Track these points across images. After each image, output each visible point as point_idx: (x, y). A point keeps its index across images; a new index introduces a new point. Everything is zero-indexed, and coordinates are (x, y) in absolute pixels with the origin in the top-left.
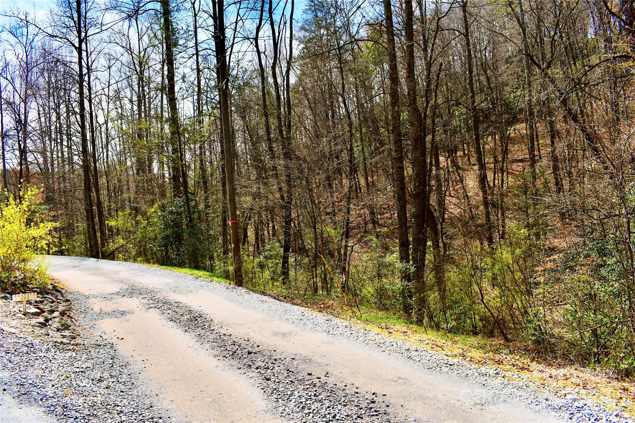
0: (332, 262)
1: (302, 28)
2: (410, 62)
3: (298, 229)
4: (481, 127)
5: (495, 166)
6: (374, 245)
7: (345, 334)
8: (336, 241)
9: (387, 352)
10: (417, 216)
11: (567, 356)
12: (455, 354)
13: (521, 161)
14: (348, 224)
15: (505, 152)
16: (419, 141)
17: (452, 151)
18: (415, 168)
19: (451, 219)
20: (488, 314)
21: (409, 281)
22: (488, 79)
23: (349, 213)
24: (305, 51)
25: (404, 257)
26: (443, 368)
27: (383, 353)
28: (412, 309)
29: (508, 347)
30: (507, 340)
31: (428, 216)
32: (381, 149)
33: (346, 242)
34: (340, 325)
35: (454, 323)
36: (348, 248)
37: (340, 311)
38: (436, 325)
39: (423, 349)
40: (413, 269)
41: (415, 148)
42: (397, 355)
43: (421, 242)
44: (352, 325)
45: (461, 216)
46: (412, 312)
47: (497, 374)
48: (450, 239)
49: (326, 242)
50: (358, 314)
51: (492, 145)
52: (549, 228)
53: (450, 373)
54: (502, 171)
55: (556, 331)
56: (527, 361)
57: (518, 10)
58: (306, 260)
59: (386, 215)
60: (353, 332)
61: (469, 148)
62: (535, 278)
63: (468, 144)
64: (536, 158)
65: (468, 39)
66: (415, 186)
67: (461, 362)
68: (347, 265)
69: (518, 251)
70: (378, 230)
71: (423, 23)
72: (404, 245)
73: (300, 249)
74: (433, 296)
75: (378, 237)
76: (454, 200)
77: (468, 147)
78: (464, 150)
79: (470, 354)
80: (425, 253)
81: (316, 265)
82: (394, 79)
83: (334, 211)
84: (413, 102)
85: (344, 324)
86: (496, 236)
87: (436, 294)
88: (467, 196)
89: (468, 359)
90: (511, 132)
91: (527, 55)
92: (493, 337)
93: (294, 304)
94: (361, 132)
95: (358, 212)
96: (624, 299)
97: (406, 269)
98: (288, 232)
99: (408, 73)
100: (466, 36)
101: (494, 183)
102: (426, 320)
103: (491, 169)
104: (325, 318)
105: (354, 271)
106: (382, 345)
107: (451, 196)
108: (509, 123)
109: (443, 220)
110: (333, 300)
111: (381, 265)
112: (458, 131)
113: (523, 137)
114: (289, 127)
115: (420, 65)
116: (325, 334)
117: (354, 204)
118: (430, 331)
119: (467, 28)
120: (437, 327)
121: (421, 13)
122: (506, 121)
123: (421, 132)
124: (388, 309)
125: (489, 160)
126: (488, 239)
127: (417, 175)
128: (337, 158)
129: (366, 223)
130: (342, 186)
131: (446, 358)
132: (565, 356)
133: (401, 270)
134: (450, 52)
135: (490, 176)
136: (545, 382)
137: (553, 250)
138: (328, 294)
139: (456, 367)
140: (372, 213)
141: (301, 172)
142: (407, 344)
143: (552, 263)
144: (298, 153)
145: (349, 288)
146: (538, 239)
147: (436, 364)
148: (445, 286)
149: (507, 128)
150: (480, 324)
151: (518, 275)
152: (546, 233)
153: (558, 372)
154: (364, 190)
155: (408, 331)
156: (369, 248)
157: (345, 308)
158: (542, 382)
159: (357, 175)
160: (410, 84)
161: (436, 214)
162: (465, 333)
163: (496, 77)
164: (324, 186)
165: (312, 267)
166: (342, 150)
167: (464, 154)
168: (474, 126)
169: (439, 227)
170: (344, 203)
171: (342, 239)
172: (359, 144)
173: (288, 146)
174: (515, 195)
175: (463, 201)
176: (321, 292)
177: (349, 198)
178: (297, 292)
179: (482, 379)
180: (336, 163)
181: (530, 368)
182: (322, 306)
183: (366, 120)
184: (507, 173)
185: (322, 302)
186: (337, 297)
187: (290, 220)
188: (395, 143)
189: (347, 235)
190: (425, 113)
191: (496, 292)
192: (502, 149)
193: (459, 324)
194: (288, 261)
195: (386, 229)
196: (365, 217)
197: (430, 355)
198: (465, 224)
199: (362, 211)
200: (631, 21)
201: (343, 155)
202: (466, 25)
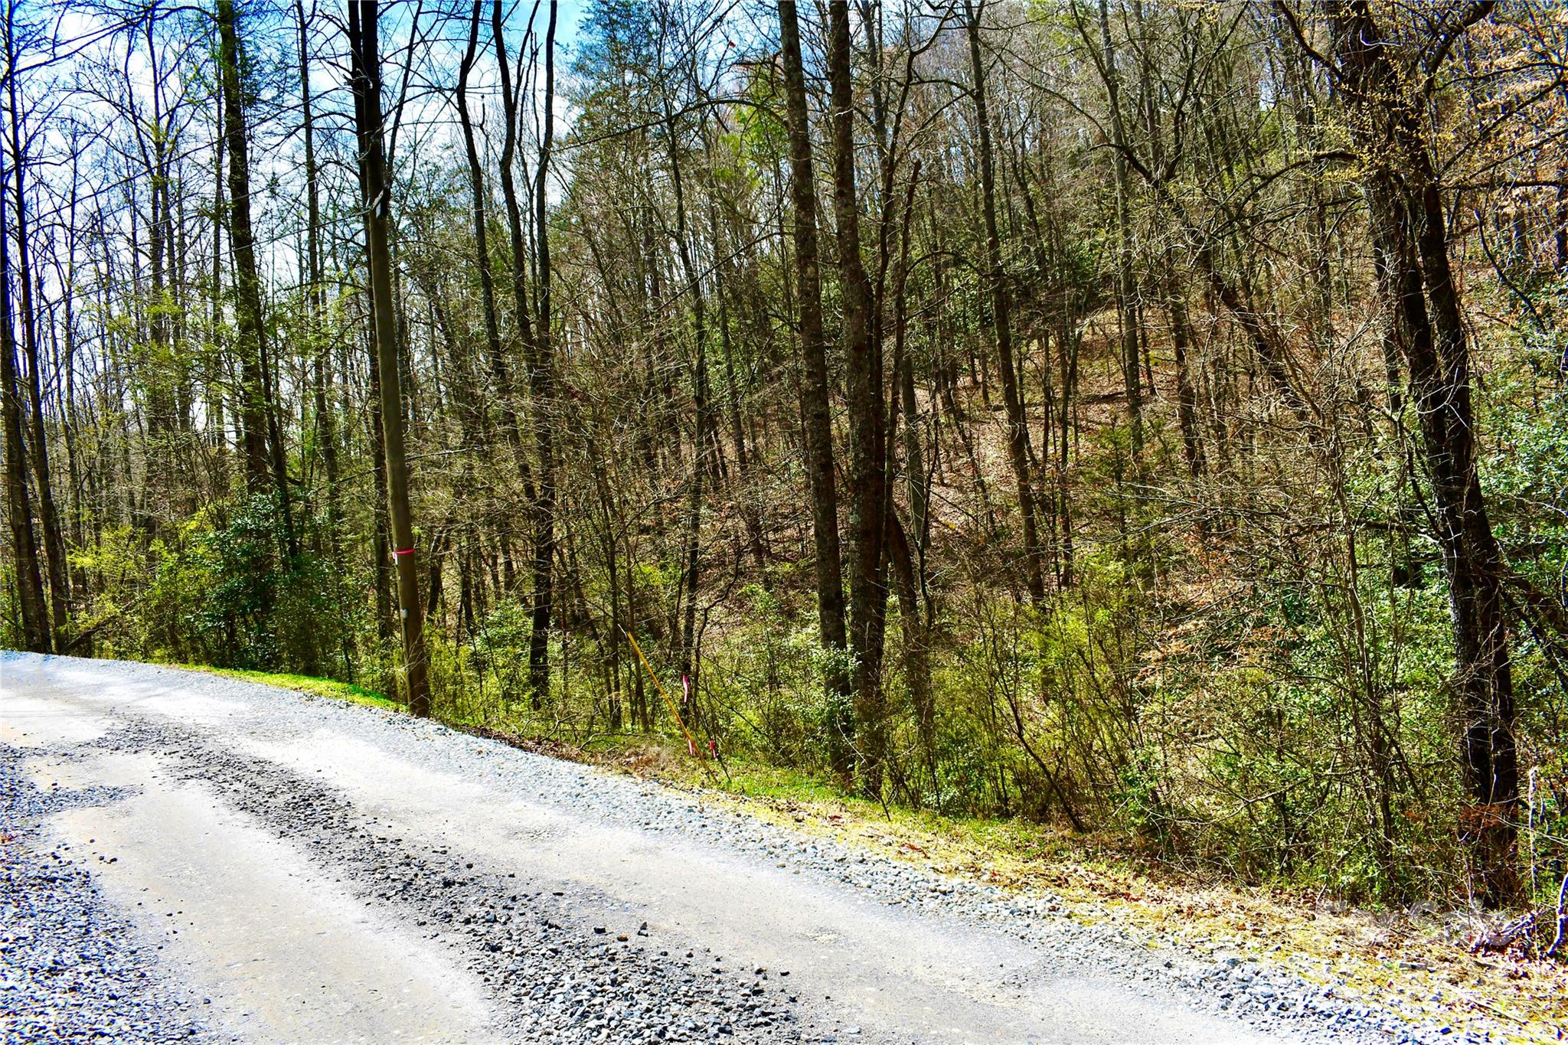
0: (656, 651)
1: (579, 68)
2: (842, 157)
3: (569, 569)
4: (1014, 321)
5: (1047, 412)
6: (760, 606)
7: (689, 829)
8: (665, 598)
9: (791, 868)
10: (861, 534)
11: (1220, 861)
12: (955, 865)
13: (1110, 398)
14: (694, 554)
15: (1071, 377)
16: (865, 352)
17: (945, 376)
18: (855, 417)
19: (943, 538)
20: (1034, 766)
21: (846, 691)
22: (1030, 203)
23: (696, 527)
24: (586, 123)
25: (832, 635)
26: (926, 900)
27: (781, 870)
28: (852, 761)
29: (1082, 844)
30: (1079, 828)
31: (888, 534)
32: (774, 371)
33: (692, 599)
34: (675, 805)
35: (954, 791)
36: (696, 615)
37: (678, 771)
38: (912, 798)
39: (877, 858)
40: (853, 663)
41: (857, 368)
42: (816, 874)
43: (872, 598)
44: (705, 806)
45: (968, 531)
46: (852, 769)
47: (1054, 909)
48: (943, 587)
49: (640, 600)
50: (721, 776)
51: (1039, 360)
52: (1174, 558)
53: (942, 912)
54: (1064, 423)
55: (1193, 802)
56: (1124, 875)
57: (1099, 39)
58: (591, 647)
59: (788, 532)
60: (707, 822)
61: (985, 369)
62: (1143, 678)
63: (984, 358)
64: (1143, 393)
65: (982, 107)
66: (857, 461)
67: (969, 886)
68: (694, 657)
69: (1101, 615)
70: (768, 570)
71: (873, 62)
72: (832, 605)
73: (576, 620)
74: (903, 729)
75: (768, 585)
76: (952, 494)
77: (984, 365)
78: (974, 374)
79: (989, 865)
80: (881, 624)
81: (615, 657)
82: (806, 201)
83: (660, 523)
84: (850, 258)
85: (686, 804)
86: (1051, 579)
87: (911, 721)
88: (982, 484)
89: (985, 878)
90: (1084, 329)
91: (1122, 148)
92: (1047, 821)
93: (561, 757)
94: (725, 328)
95: (719, 525)
96: (1343, 722)
97: (838, 662)
98: (544, 578)
99: (839, 184)
100: (979, 97)
101: (1045, 451)
102: (886, 786)
103: (1038, 418)
104: (637, 789)
105: (710, 670)
106: (778, 851)
107: (943, 484)
108: (1079, 308)
109: (926, 541)
110: (660, 744)
111: (776, 655)
112: (959, 328)
113: (1111, 343)
114: (545, 314)
115: (867, 165)
116: (637, 829)
117: (710, 506)
118: (896, 813)
119: (979, 79)
120: (915, 802)
121: (871, 38)
122: (1071, 305)
123: (870, 328)
124: (794, 763)
125: (1033, 396)
126: (1032, 588)
127: (862, 434)
128: (667, 391)
129: (739, 553)
130: (680, 462)
131: (933, 876)
132: (1213, 862)
133: (825, 666)
134: (940, 135)
135: (1035, 435)
136: (1166, 924)
137: (1183, 610)
138: (647, 730)
139: (956, 897)
140: (754, 528)
141: (577, 426)
142: (840, 847)
143: (1181, 641)
144: (568, 380)
145: (698, 714)
146: (1148, 585)
147: (908, 892)
148: (932, 702)
149: (1074, 322)
150: (1015, 792)
151: (1103, 672)
152: (1166, 572)
153: (1197, 898)
154: (734, 470)
155: (843, 814)
156: (747, 614)
157: (690, 763)
158: (1159, 923)
159: (716, 434)
160: (844, 211)
161: (909, 529)
162: (979, 815)
163: (1047, 199)
164: (635, 461)
165: (607, 663)
166: (678, 373)
167: (975, 381)
168: (998, 316)
169: (916, 559)
170: (684, 503)
171: (680, 592)
172: (721, 357)
173: (543, 362)
174: (1095, 481)
175: (972, 496)
176: (629, 726)
177: (697, 491)
178: (568, 727)
179: (1019, 922)
180: (663, 403)
181: (1131, 892)
182: (633, 759)
183: (737, 297)
184: (1076, 427)
185: (631, 750)
186: (670, 736)
187: (551, 548)
188: (809, 355)
189: (692, 581)
190: (881, 283)
191: (1053, 713)
192: (1064, 372)
193: (966, 793)
194: (545, 650)
195: (787, 567)
196: (737, 537)
197: (896, 871)
198: (978, 553)
199: (729, 523)
200: (1354, 74)
201: (681, 385)
202: (978, 71)
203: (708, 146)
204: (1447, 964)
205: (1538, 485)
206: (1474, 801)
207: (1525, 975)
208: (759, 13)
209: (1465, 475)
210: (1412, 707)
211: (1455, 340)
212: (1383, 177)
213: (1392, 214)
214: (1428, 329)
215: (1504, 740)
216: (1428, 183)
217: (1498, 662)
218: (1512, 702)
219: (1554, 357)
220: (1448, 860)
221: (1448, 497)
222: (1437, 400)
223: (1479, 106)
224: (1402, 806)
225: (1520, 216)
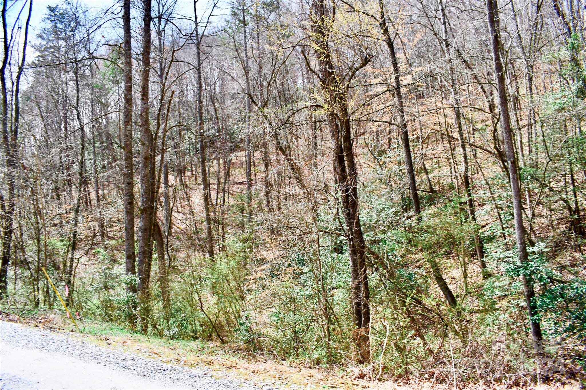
0: (56, 276)
1: (40, 36)
2: (144, 85)
3: (19, 240)
4: (208, 152)
5: (218, 187)
6: (102, 257)
7: (61, 349)
8: (61, 253)
9: (103, 364)
10: (144, 230)
11: (272, 352)
12: (170, 359)
13: (241, 183)
14: (75, 236)
15: (228, 174)
16: (149, 160)
17: (181, 171)
18: (143, 185)
19: (176, 232)
20: (206, 319)
21: (135, 291)
22: (216, 110)
23: (76, 225)
24: (41, 59)
25: (131, 269)
26: (157, 374)
27: (98, 364)
28: (136, 319)
29: (223, 348)
30: (223, 342)
31: (154, 230)
32: (114, 165)
33: (73, 254)
34: (56, 339)
35: (177, 330)
36: (74, 260)
37: (63, 325)
39: (139, 358)
40: (138, 281)
41: (145, 166)
42: (113, 365)
43: (147, 254)
44: (69, 340)
45: (187, 230)
46: (136, 322)
47: (206, 374)
48: (176, 251)
49: (50, 255)
50: (81, 327)
51: (216, 168)
52: (261, 242)
53: (163, 378)
54: (224, 191)
55: (264, 331)
56: (234, 359)
57: (243, 54)
58: (27, 273)
59: (115, 228)
60: (69, 346)
61: (196, 170)
62: (248, 286)
63: (196, 165)
64: (253, 182)
65: (199, 73)
66: (143, 202)
67: (174, 367)
68: (72, 278)
69: (233, 263)
70: (106, 243)
71: (160, 51)
72: (131, 257)
73: (22, 262)
74: (157, 307)
75: (106, 248)
76: (181, 216)
77: (196, 168)
78: (192, 170)
79: (184, 358)
80: (150, 265)
81: (38, 277)
82: (129, 100)
83: (61, 223)
84: (146, 123)
85: (61, 339)
86: (216, 248)
87: (160, 303)
88: (192, 212)
89: (182, 363)
90: (233, 157)
91: (249, 94)
92: (212, 340)
93: (10, 320)
94: (94, 147)
95: (86, 224)
96: (315, 301)
97: (132, 280)
98: (7, 244)
99: (142, 95)
100: (199, 70)
101: (217, 201)
102: (150, 328)
103: (215, 189)
104: (40, 333)
105: (79, 283)
106: (98, 357)
107: (178, 212)
108: (231, 150)
109: (170, 234)
110: (55, 314)
111: (108, 277)
112: (187, 153)
113: (242, 164)
114: (15, 133)
115: (154, 89)
116: (38, 350)
117: (83, 217)
118: (152, 339)
119: (199, 65)
120: (160, 334)
121: (160, 42)
122: (229, 149)
123: (151, 151)
124: (112, 320)
125: (213, 181)
126: (209, 252)
127: (146, 191)
128: (68, 169)
129: (94, 236)
130: (71, 198)
131: (161, 364)
132: (270, 353)
133: (126, 281)
134: (185, 82)
135: (213, 195)
136: (248, 377)
137: (263, 261)
138: (50, 308)
139: (169, 371)
140: (102, 226)
141: (26, 181)
142: (124, 354)
143: (262, 272)
144: (24, 162)
145: (73, 301)
146: (251, 251)
147: (150, 371)
148: (169, 295)
149: (229, 155)
150: (199, 329)
151: (233, 283)
152: (258, 247)
153: (261, 367)
154: (94, 202)
155: (128, 341)
156: (96, 260)
157: (68, 321)
158: (245, 377)
159: (88, 188)
160: (144, 106)
161: (164, 229)
162: (186, 339)
163: (222, 109)
164: (52, 197)
165: (34, 280)
166: (73, 162)
167: (192, 174)
168: (201, 150)
169: (165, 240)
170: (72, 215)
171: (68, 251)
172: (92, 157)
173: (13, 154)
174: (234, 213)
175: (189, 217)
176: (42, 306)
177: (77, 211)
178: (15, 307)
179: (192, 380)
180: (65, 174)
181: (237, 366)
182: (43, 321)
183: (100, 134)
184: (229, 193)
185: (43, 316)
186: (60, 310)
187: (11, 232)
188: (126, 159)
189: (74, 247)
190: (156, 135)
191: (215, 299)
192: (225, 173)
193: (181, 330)
194: (6, 274)
195: (114, 242)
196: (94, 230)
197: (146, 363)
198: (190, 238)
199: (91, 223)
200: (325, 79)
201: (74, 167)
202: (199, 60)
203: (92, 74)
204: (343, 385)
205: (379, 220)
206: (356, 327)
207: (368, 387)
208: (117, 26)
209: (355, 216)
210: (339, 295)
211: (353, 171)
212: (332, 115)
213: (335, 127)
214: (345, 167)
215: (366, 306)
216: (346, 118)
217: (364, 280)
218: (369, 293)
219: (386, 178)
220: (347, 348)
221: (350, 224)
222: (347, 190)
223: (366, 94)
224: (334, 330)
225: (377, 131)
